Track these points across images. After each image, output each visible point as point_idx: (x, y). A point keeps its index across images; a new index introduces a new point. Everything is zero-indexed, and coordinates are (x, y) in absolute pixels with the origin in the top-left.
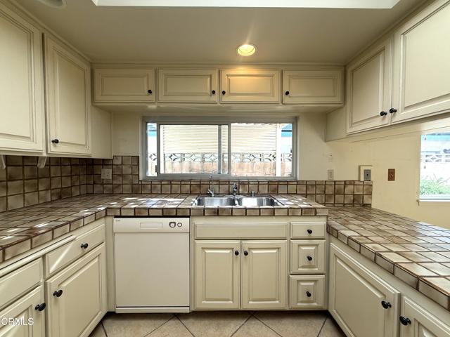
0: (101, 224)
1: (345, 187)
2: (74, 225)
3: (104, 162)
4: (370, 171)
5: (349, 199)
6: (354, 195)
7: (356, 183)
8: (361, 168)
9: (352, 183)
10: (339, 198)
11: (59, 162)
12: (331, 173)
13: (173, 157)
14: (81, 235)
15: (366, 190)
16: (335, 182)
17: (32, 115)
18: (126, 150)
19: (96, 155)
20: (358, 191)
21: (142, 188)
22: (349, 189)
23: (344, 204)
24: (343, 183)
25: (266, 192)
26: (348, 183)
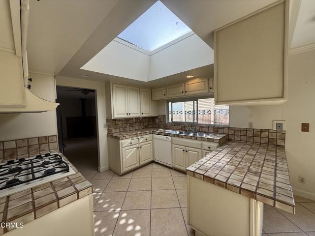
0: (151, 135)
1: (261, 133)
2: (144, 134)
3: (156, 117)
4: (282, 124)
5: (265, 140)
6: (268, 138)
7: (271, 131)
8: (274, 121)
9: (268, 131)
10: (257, 139)
11: (143, 118)
12: (251, 124)
13: (189, 112)
14: (146, 137)
15: (279, 136)
16: (254, 129)
17: (138, 109)
18: (162, 113)
19: (153, 115)
20: (272, 136)
21: (166, 127)
22: (264, 134)
23: (261, 143)
24: (260, 130)
25: (212, 131)
26: (263, 131)
